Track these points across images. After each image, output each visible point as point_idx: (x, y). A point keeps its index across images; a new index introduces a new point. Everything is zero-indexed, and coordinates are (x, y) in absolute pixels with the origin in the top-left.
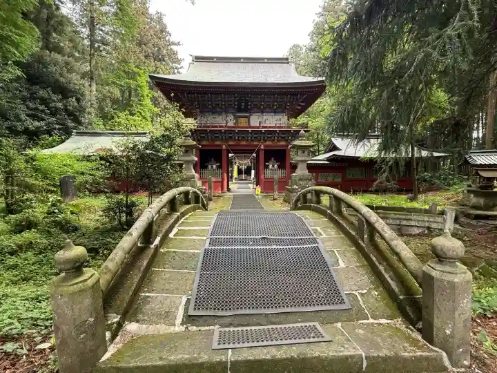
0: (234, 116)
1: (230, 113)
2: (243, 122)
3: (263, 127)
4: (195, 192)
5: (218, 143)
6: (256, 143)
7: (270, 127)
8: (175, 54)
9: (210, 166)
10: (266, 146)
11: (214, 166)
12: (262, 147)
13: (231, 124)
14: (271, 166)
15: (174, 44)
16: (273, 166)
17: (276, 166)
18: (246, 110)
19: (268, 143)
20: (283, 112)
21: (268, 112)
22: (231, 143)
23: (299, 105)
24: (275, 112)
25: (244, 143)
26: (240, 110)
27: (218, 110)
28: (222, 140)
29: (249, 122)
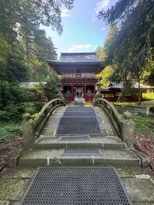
0: (76, 74)
1: (74, 73)
2: (79, 76)
3: (86, 78)
4: (61, 100)
5: (70, 84)
6: (83, 84)
7: (88, 78)
8: (55, 52)
9: (67, 92)
10: (87, 85)
11: (69, 92)
12: (85, 85)
13: (74, 77)
14: (88, 92)
15: (55, 48)
16: (89, 92)
17: (90, 92)
18: (80, 72)
19: (88, 83)
20: (93, 72)
21: (88, 73)
22: (75, 84)
23: (99, 70)
24: (90, 73)
25: (79, 84)
26: (77, 72)
27: (70, 72)
28: (71, 83)
29: (81, 76)
